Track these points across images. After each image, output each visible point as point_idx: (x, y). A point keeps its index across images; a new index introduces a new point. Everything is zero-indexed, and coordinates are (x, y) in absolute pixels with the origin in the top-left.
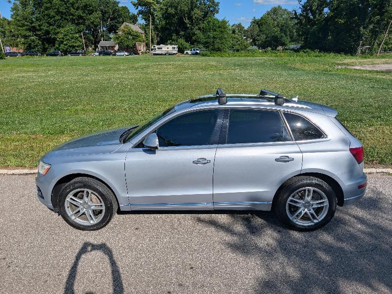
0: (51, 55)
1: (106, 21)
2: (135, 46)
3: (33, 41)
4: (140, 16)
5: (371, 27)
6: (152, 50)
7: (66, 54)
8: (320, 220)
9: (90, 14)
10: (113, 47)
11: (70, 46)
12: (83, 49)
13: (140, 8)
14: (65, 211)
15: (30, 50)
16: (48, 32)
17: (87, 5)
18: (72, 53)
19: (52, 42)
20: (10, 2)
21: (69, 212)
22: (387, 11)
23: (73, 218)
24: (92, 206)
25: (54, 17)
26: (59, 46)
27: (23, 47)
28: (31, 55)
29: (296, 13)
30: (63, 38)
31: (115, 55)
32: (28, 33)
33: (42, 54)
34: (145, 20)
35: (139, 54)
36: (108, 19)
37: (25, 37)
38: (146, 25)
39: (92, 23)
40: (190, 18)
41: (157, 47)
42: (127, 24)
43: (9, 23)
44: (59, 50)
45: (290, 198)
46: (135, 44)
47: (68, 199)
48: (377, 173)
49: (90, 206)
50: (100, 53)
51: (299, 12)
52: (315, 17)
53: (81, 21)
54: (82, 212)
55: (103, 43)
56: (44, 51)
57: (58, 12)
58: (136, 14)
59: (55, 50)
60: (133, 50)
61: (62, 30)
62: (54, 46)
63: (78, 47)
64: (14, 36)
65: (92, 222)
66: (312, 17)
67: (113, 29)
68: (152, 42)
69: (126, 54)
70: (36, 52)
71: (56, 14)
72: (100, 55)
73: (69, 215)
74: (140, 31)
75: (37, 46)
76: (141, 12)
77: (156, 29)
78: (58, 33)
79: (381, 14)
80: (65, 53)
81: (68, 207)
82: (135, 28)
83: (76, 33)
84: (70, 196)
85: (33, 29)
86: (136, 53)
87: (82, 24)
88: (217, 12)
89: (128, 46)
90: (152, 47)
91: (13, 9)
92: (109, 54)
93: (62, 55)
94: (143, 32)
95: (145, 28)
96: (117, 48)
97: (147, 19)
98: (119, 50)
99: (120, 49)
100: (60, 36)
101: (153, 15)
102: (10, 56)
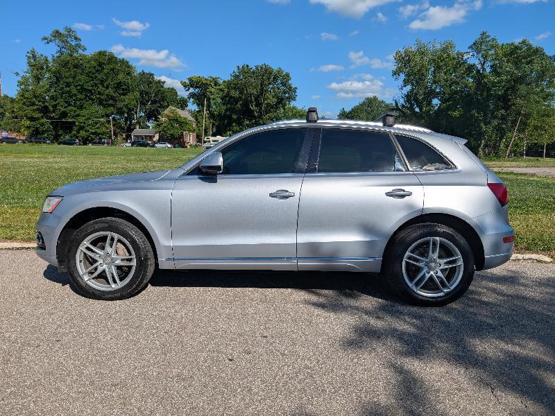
0: (65, 143)
1: (145, 104)
2: (182, 136)
3: (42, 125)
4: (192, 100)
5: (495, 122)
6: (205, 142)
7: (85, 144)
8: (452, 288)
9: (124, 94)
10: (151, 137)
11: (93, 133)
12: (111, 138)
13: (192, 90)
14: (75, 266)
15: (36, 136)
16: (64, 114)
17: (120, 82)
18: (95, 143)
19: (68, 127)
20: (17, 74)
21: (81, 269)
22: (514, 104)
23: (86, 278)
24: (117, 259)
25: (75, 95)
26: (78, 132)
27: (26, 133)
28: (36, 143)
29: (397, 104)
30: (85, 123)
31: (153, 146)
32: (37, 115)
33: (52, 142)
34: (198, 105)
35: (186, 147)
36: (148, 101)
37: (32, 119)
38: (198, 111)
39: (126, 106)
40: (259, 105)
41: (212, 138)
42: (174, 108)
43: (12, 101)
44: (77, 137)
45: (408, 253)
46: (182, 135)
47: (82, 248)
48: (525, 260)
49: (113, 260)
50: (133, 144)
51: (402, 101)
52: (421, 109)
53: (111, 102)
54: (100, 269)
55: (138, 131)
56: (56, 139)
57: (83, 90)
58: (186, 97)
59: (71, 137)
60: (178, 141)
61: (84, 112)
62: (70, 133)
63: (102, 134)
64: (16, 118)
65: (113, 286)
66: (417, 110)
67: (153, 115)
68: (206, 132)
69: (169, 146)
70: (44, 139)
71: (79, 92)
72: (132, 145)
73: (81, 273)
74: (190, 118)
75: (46, 131)
76: (192, 95)
77: (212, 116)
78: (78, 115)
79: (507, 108)
80: (85, 141)
81: (81, 262)
82: (183, 114)
83: (103, 117)
84: (86, 243)
85: (44, 110)
86: (183, 145)
87: (112, 105)
88: (294, 100)
89: (172, 135)
90: (205, 139)
91: (20, 84)
92: (145, 145)
93: (80, 145)
94: (193, 120)
95: (196, 115)
96: (156, 138)
97: (200, 104)
98: (159, 141)
99: (161, 140)
100: (81, 119)
101: (209, 100)
102: (7, 142)
